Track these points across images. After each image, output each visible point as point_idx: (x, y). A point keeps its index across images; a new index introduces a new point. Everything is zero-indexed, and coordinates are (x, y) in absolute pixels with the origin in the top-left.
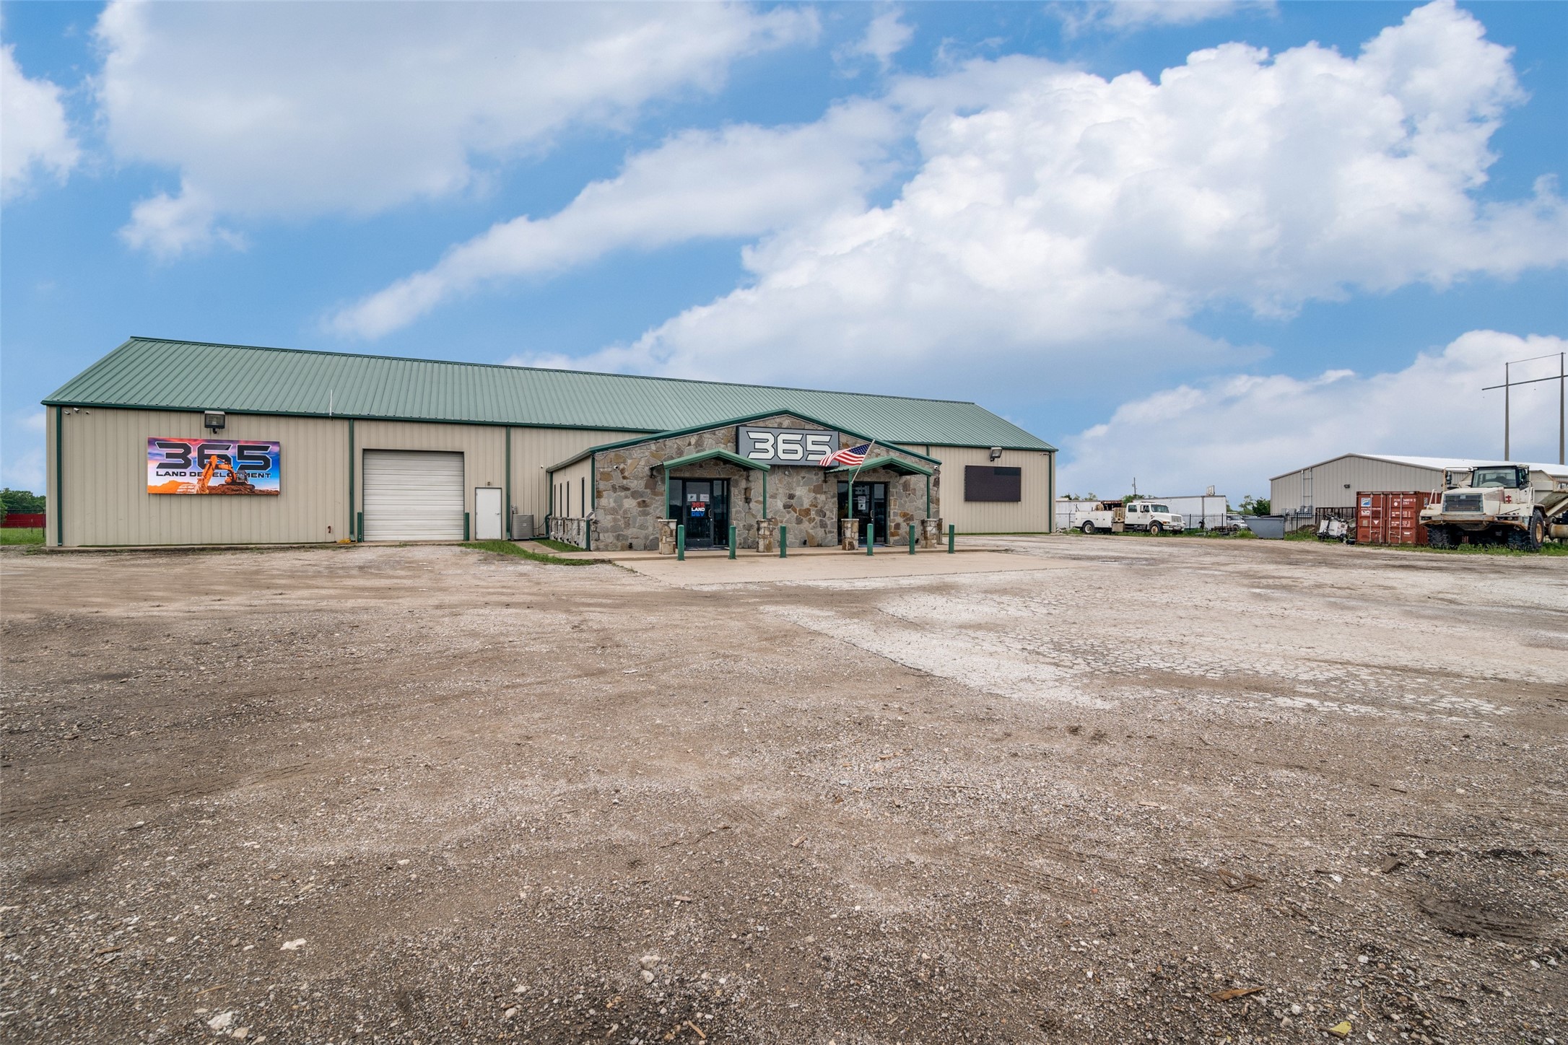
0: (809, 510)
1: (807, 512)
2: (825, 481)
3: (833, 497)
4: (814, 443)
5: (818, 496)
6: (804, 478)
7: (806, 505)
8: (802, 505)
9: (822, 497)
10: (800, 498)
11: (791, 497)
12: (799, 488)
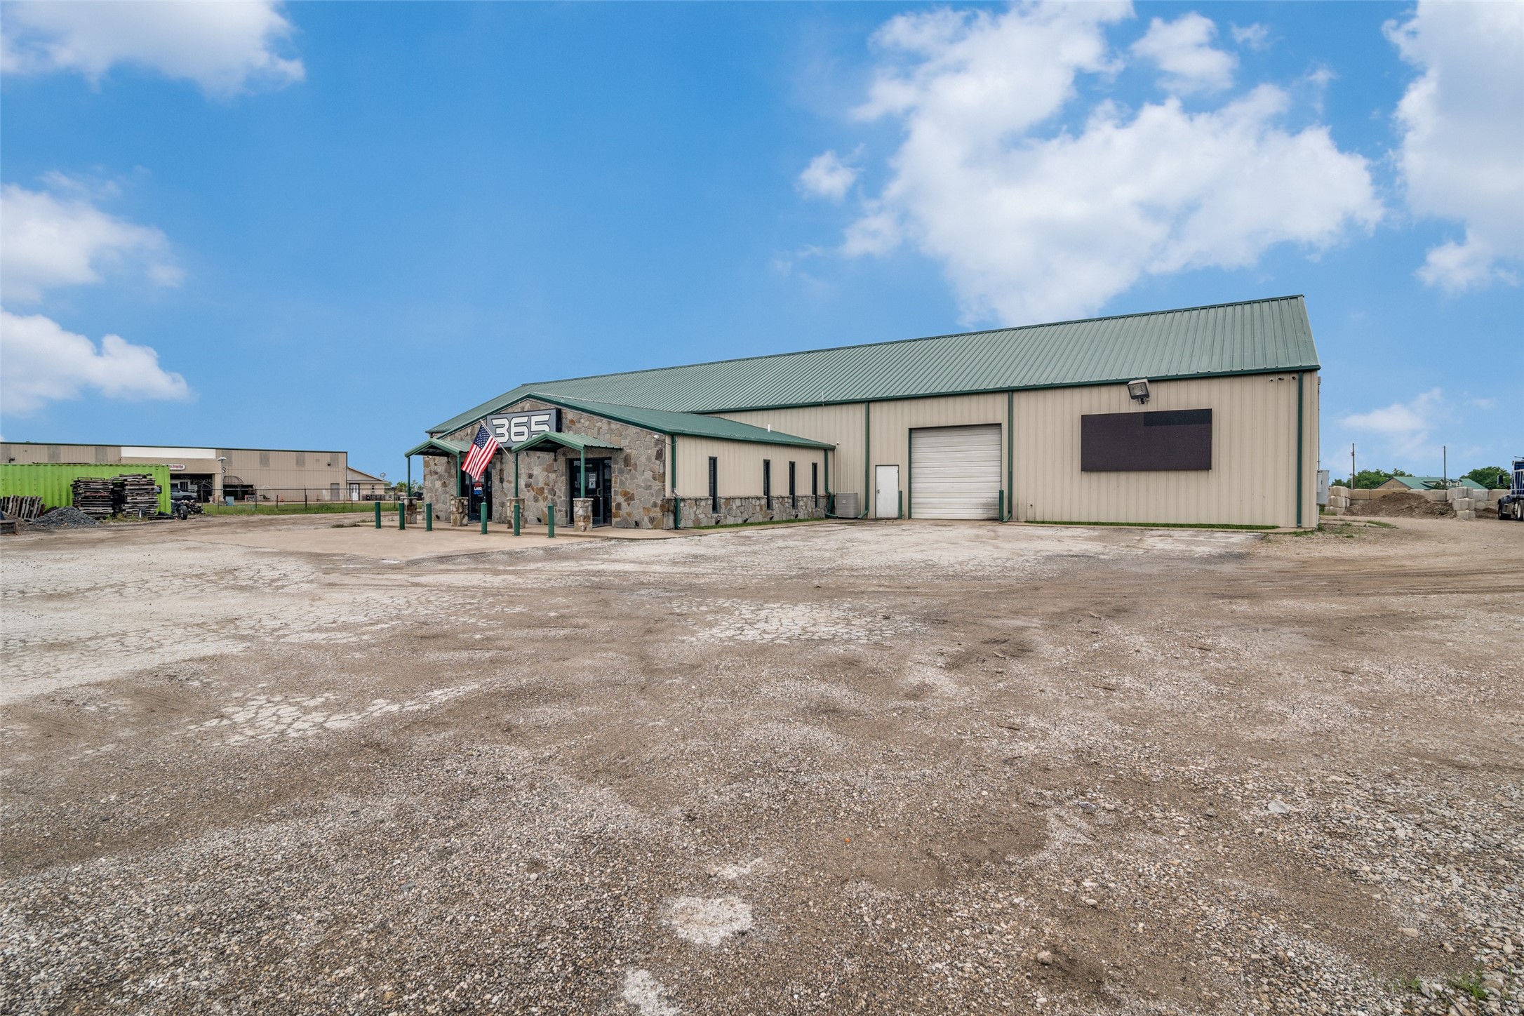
0: (543, 488)
1: (541, 491)
2: (555, 460)
3: (562, 476)
4: (537, 423)
5: (550, 475)
6: (539, 457)
7: (541, 485)
8: (538, 484)
9: (553, 476)
10: (537, 477)
11: (530, 476)
12: (535, 468)
